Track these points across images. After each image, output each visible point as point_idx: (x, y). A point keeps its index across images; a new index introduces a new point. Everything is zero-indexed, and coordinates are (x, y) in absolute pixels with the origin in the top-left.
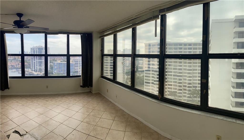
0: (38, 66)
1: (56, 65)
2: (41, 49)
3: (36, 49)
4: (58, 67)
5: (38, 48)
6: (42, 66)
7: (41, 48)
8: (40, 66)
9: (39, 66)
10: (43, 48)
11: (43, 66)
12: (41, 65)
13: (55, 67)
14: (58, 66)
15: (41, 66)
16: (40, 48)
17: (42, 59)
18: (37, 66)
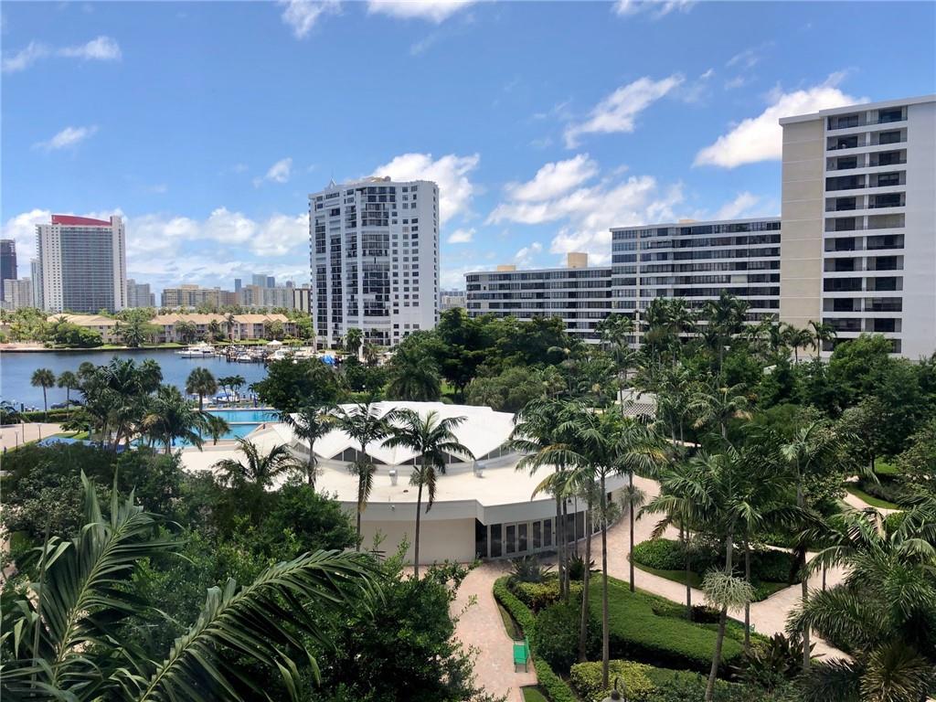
0: (361, 311)
2: (383, 199)
3: (351, 200)
4: (496, 306)
5: (361, 190)
6: (391, 312)
7: (383, 189)
8: (375, 313)
9: (366, 313)
10: (393, 190)
11: (396, 312)
12: (380, 306)
13: (477, 305)
14: (497, 296)
15: (380, 313)
16: (372, 189)
18: (356, 313)
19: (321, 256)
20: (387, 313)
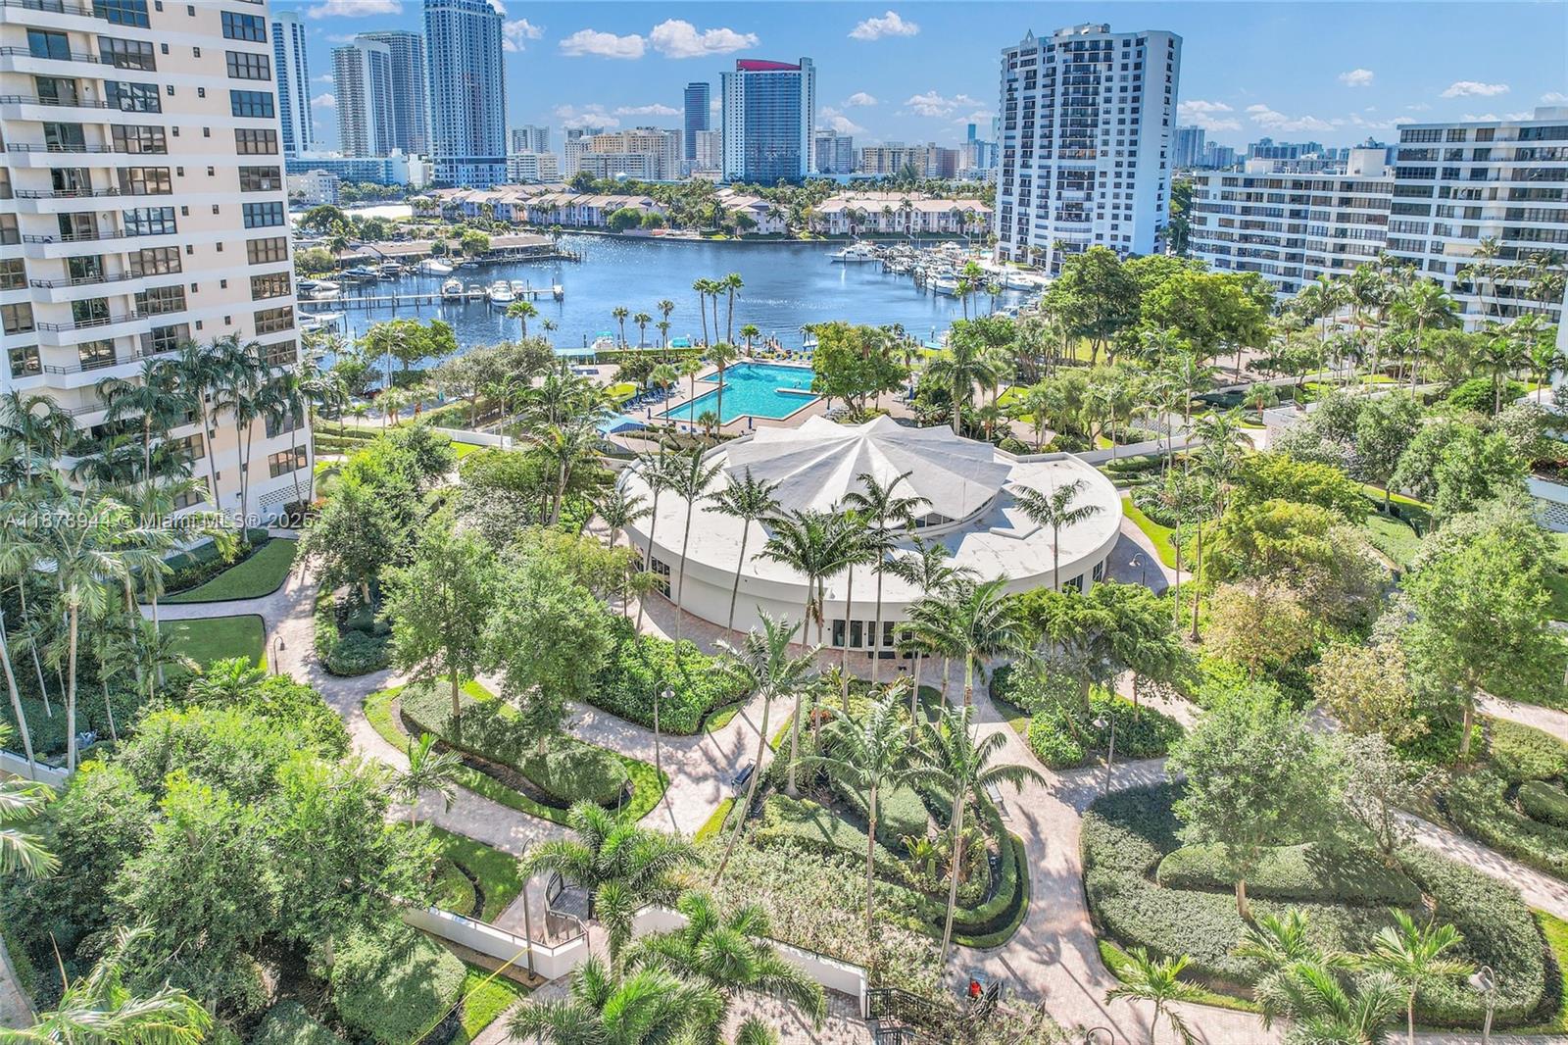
0: (1053, 213)
1: (1211, 201)
2: (1094, 57)
4: (1229, 223)
5: (1067, 46)
6: (1093, 215)
8: (1070, 217)
9: (1059, 218)
10: (1110, 44)
11: (1100, 216)
14: (1232, 210)
15: (1078, 218)
17: (1100, 148)
18: (1046, 217)
19: (1011, 133)
20: (1088, 219)
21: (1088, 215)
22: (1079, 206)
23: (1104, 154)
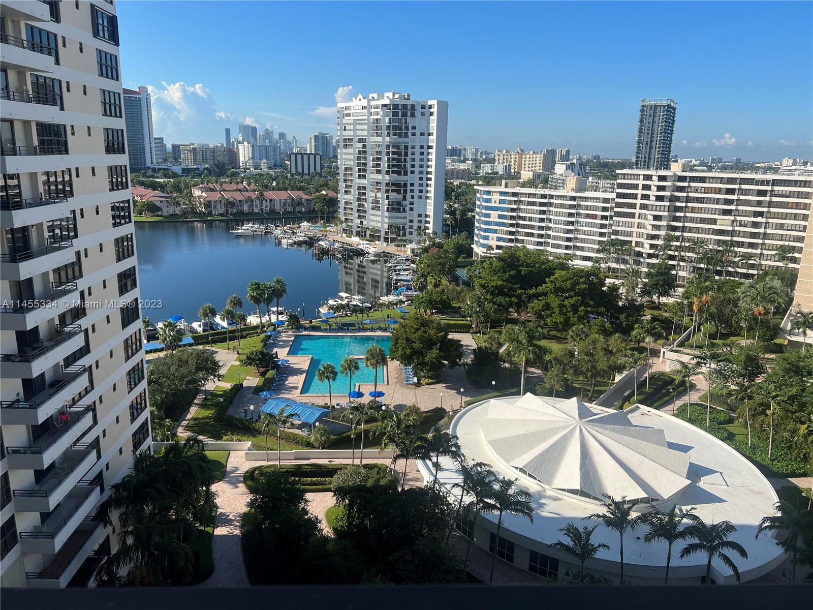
0: (383, 207)
2: (405, 115)
4: (504, 217)
5: (387, 106)
6: (407, 209)
7: (405, 107)
8: (394, 210)
9: (388, 210)
10: (413, 107)
11: (411, 209)
14: (505, 210)
15: (398, 210)
16: (396, 107)
17: (409, 169)
18: (378, 208)
19: (348, 157)
20: (404, 210)
21: (404, 209)
22: (399, 204)
23: (412, 172)
